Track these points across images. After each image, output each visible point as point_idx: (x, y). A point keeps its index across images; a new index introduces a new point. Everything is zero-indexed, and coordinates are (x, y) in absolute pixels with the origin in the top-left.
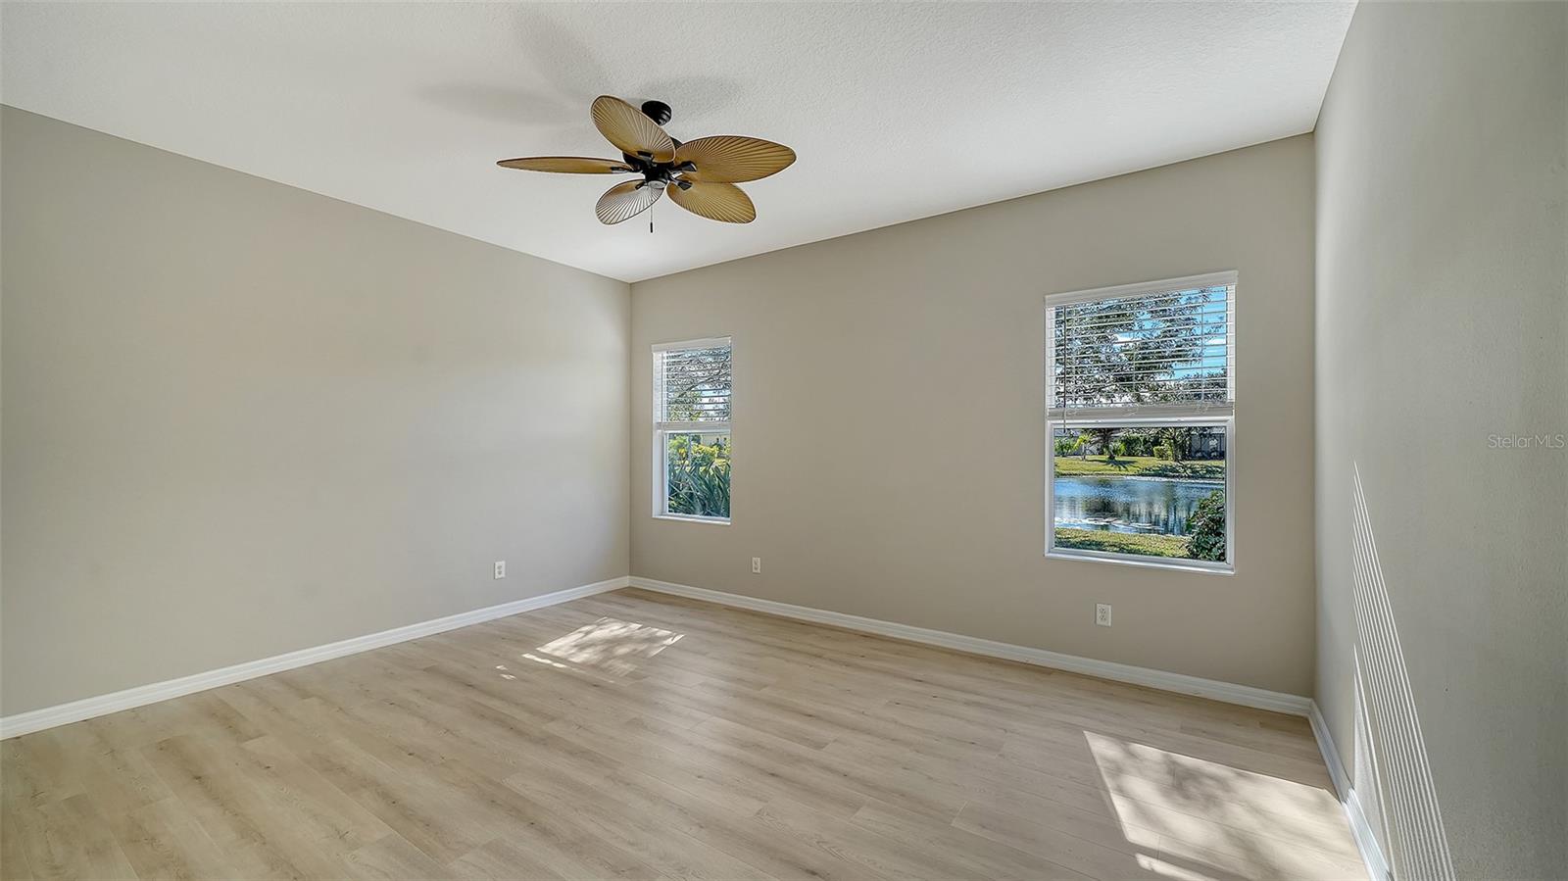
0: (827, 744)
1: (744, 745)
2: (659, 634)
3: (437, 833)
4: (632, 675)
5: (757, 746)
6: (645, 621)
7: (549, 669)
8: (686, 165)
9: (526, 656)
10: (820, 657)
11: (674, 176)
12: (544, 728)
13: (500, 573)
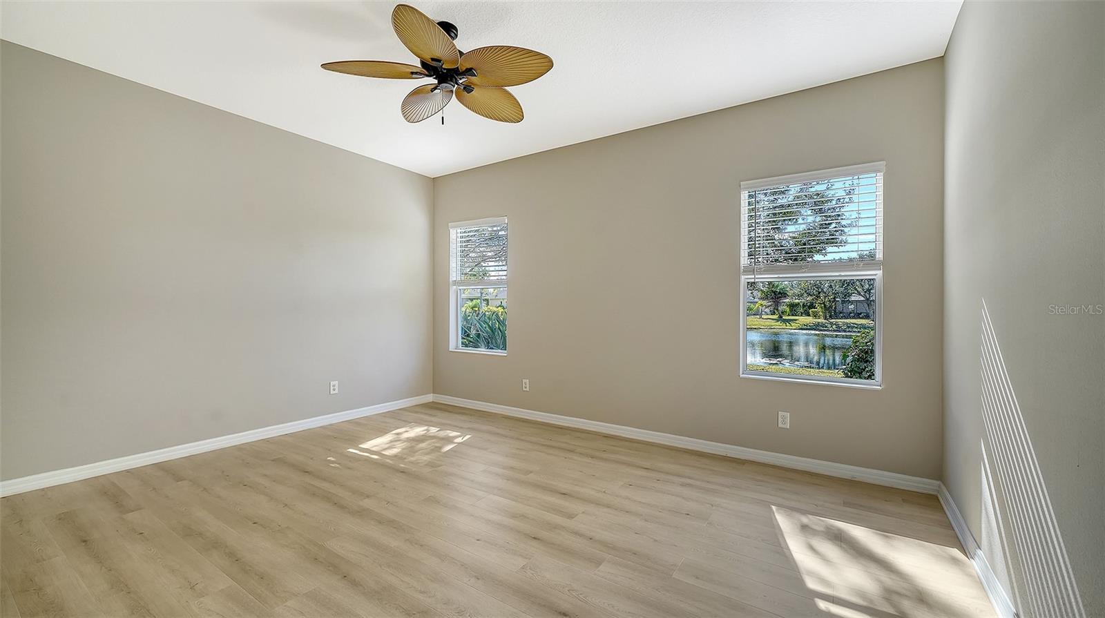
0: (577, 515)
1: (514, 516)
2: (451, 435)
3: (269, 584)
4: (431, 464)
5: (523, 517)
6: (443, 426)
7: (367, 460)
8: (469, 71)
9: (351, 450)
10: (572, 451)
11: (461, 81)
12: (361, 503)
13: (334, 390)
